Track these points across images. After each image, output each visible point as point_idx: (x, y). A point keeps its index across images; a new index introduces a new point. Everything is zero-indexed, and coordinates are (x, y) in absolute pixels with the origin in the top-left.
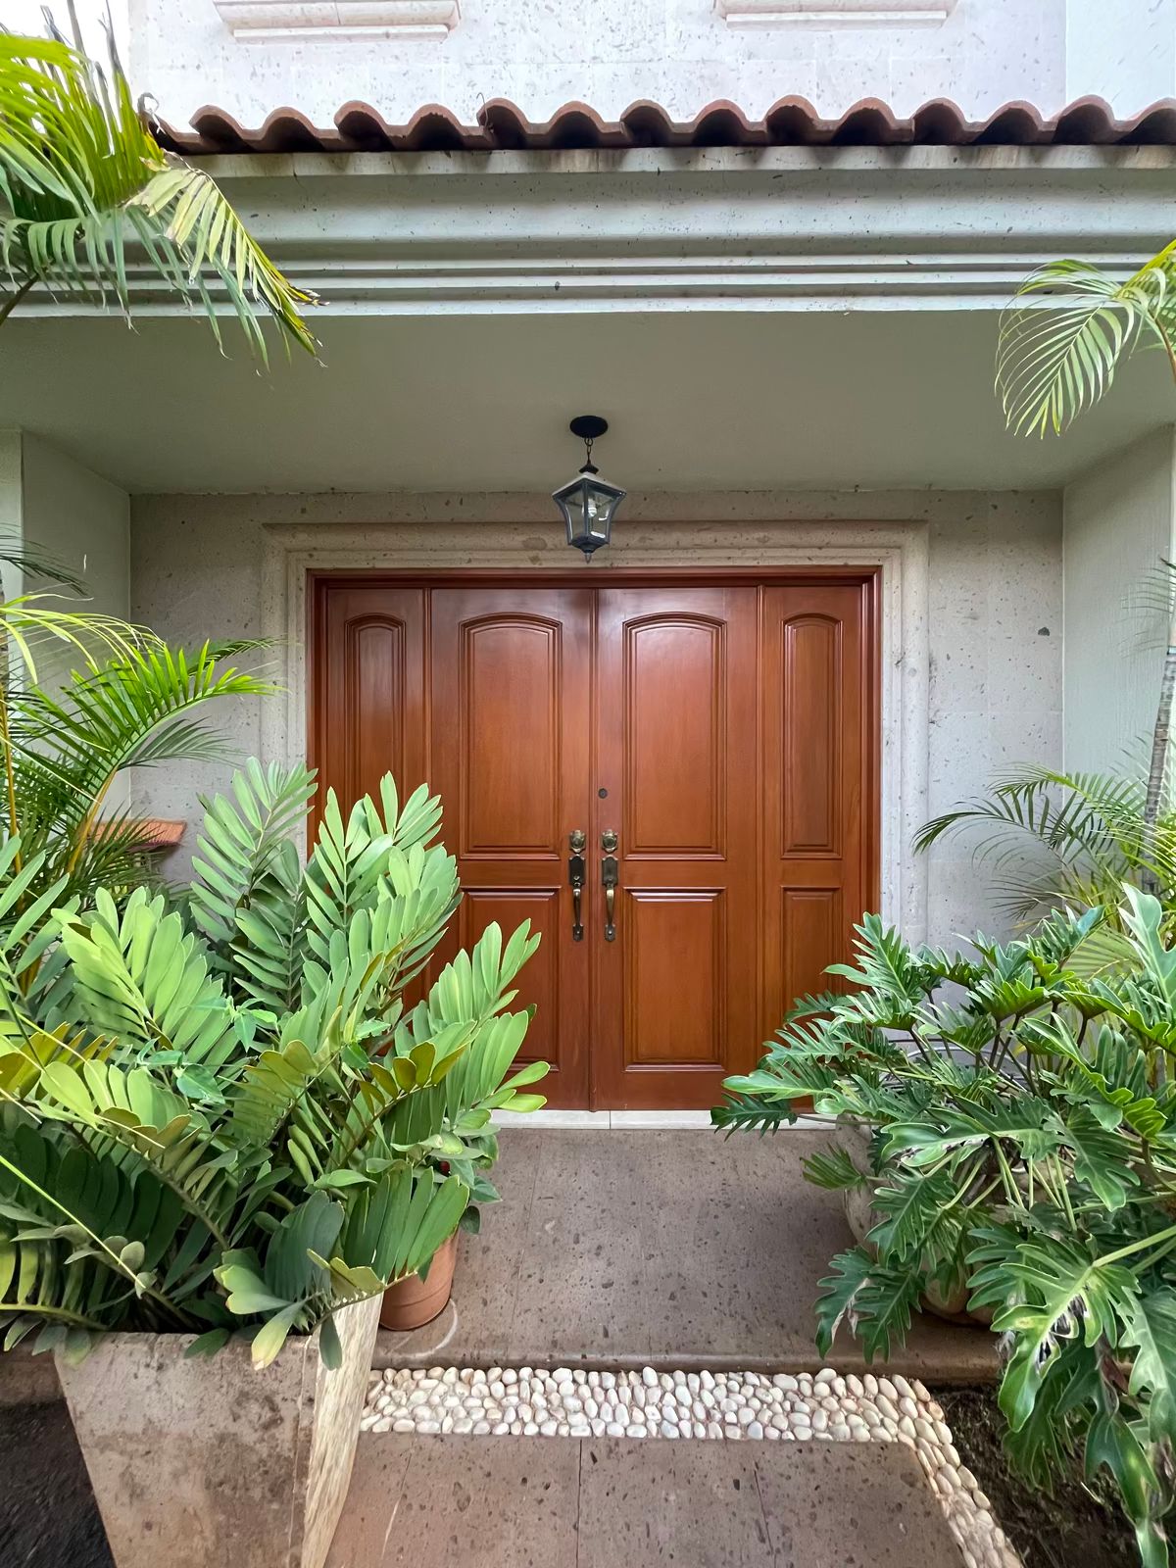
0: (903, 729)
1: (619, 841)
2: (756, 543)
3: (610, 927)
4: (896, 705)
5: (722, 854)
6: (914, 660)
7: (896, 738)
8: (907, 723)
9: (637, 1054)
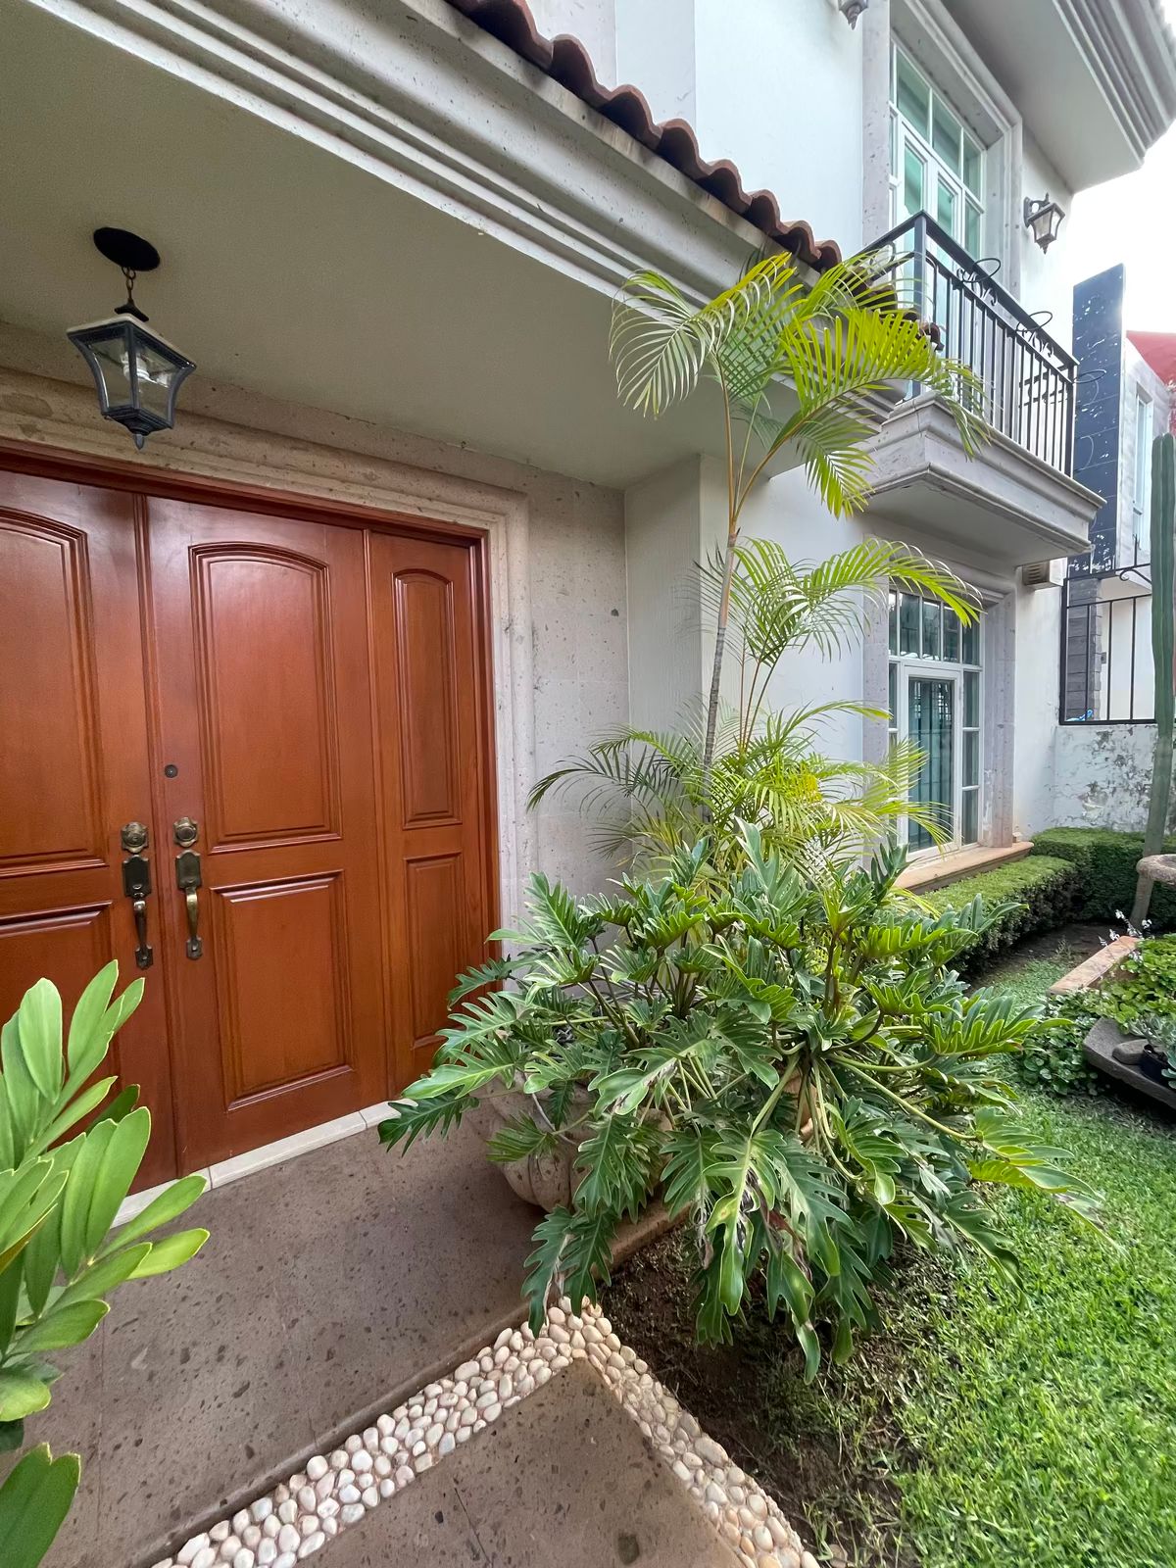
0: (513, 694)
1: (200, 830)
2: (362, 478)
3: (194, 941)
4: (507, 670)
5: (337, 831)
6: (521, 628)
7: (507, 702)
8: (517, 688)
9: (243, 1085)
